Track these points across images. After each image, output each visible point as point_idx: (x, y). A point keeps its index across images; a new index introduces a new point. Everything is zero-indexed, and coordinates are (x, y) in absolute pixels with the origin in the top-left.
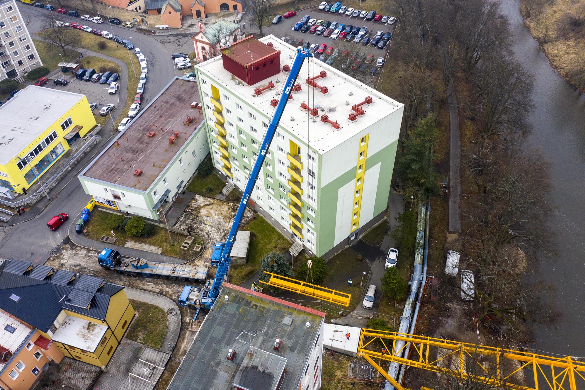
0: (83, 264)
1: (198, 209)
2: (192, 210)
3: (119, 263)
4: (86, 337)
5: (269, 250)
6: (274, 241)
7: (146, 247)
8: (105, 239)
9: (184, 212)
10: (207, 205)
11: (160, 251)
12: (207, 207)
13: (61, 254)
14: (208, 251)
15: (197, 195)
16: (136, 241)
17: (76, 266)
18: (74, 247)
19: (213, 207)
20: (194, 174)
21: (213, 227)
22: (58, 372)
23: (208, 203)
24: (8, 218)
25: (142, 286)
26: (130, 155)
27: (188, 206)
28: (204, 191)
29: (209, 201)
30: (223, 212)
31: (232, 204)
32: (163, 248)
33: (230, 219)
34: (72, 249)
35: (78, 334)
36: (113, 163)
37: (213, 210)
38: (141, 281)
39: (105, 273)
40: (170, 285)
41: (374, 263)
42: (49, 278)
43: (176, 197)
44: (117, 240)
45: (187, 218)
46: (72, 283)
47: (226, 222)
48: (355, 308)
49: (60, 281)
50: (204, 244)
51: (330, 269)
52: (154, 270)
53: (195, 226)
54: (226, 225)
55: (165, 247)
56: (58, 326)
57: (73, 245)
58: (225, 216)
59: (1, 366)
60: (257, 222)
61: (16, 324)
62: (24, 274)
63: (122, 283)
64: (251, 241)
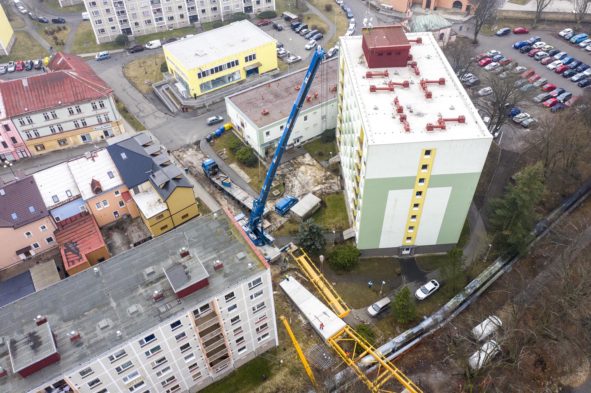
0: (195, 164)
1: (300, 164)
2: (295, 163)
3: (215, 174)
4: (150, 207)
5: (328, 223)
6: (337, 218)
7: (242, 174)
8: (220, 154)
9: (288, 161)
10: (309, 165)
11: (249, 181)
12: (308, 167)
13: (188, 150)
14: (282, 199)
15: (308, 154)
16: (239, 166)
17: (190, 163)
18: (198, 150)
19: (312, 168)
20: (318, 136)
21: (300, 183)
23: (311, 163)
24: (175, 110)
25: (219, 199)
26: (271, 97)
27: (294, 159)
28: (316, 152)
29: (314, 163)
30: (317, 177)
31: (329, 173)
33: (319, 184)
34: (196, 150)
35: (148, 203)
36: (255, 98)
37: (311, 171)
38: (221, 195)
39: (203, 177)
40: (237, 209)
41: (410, 283)
42: (153, 155)
43: (290, 147)
44: (227, 158)
45: (287, 167)
46: (163, 165)
47: (313, 185)
48: (359, 308)
49: (157, 161)
50: (283, 193)
51: (365, 266)
52: (232, 192)
53: (288, 176)
54: (312, 187)
55: (254, 180)
56: (140, 190)
57: (199, 148)
58: (317, 180)
59: (92, 195)
60: (337, 197)
61: (116, 173)
62: (143, 146)
63: (208, 190)
64: (319, 209)
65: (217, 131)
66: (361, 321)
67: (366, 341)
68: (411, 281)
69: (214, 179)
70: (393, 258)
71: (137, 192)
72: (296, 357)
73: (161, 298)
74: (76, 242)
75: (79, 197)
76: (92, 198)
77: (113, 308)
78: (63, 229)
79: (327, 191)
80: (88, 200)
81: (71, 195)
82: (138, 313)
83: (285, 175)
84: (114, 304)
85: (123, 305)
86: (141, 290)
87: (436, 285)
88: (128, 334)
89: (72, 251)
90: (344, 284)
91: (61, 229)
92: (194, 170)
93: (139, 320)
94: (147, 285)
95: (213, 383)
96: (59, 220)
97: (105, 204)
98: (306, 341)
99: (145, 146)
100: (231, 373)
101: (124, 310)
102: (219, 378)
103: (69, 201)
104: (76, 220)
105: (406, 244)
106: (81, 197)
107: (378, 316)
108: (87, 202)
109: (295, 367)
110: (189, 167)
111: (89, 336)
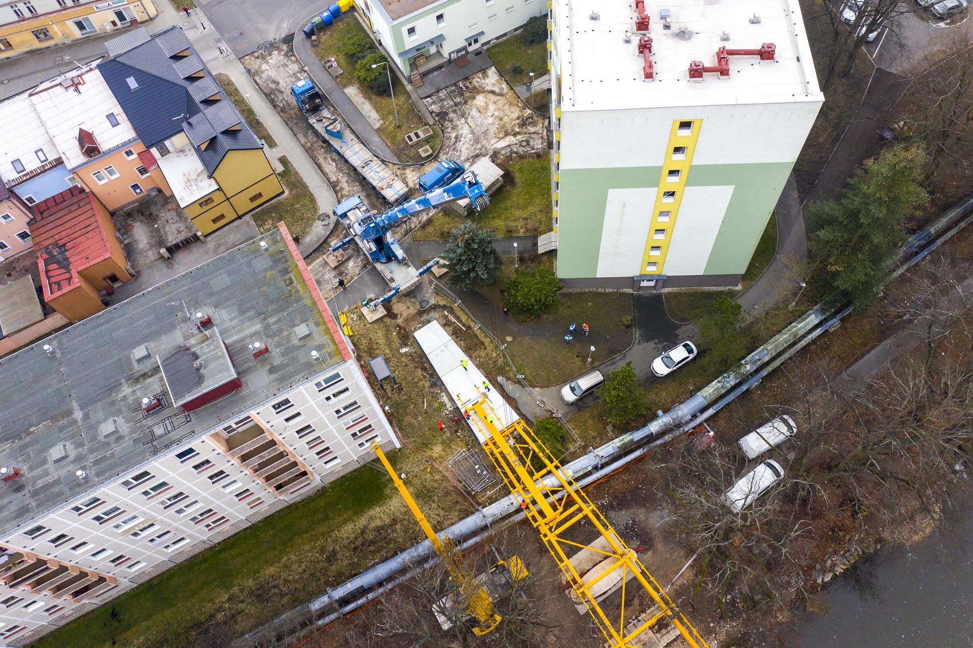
0: (283, 85)
1: (477, 91)
2: (467, 88)
3: (315, 109)
5: (512, 218)
6: (531, 209)
7: (367, 109)
8: (328, 65)
9: (455, 84)
10: (493, 92)
11: (377, 125)
12: (491, 96)
13: (270, 55)
14: (435, 165)
15: (493, 68)
16: (361, 92)
17: (274, 82)
18: (290, 54)
19: (499, 100)
20: (516, 30)
21: (472, 132)
22: (163, 206)
23: (497, 90)
25: (321, 161)
27: (466, 79)
28: (508, 66)
29: (502, 89)
30: (506, 119)
31: (529, 111)
32: (385, 123)
33: (507, 134)
34: (286, 55)
35: (184, 175)
37: (494, 106)
38: (326, 152)
39: (296, 114)
40: (352, 182)
41: (645, 344)
42: (191, 79)
43: (460, 54)
44: (342, 74)
45: (450, 95)
46: (208, 102)
47: (496, 137)
48: (548, 387)
49: (198, 92)
50: (439, 152)
51: (569, 307)
52: (344, 148)
53: (451, 115)
54: (493, 141)
55: (387, 123)
56: (171, 149)
57: (292, 50)
58: (504, 126)
59: (82, 159)
60: (538, 164)
61: (122, 117)
62: (171, 58)
63: (303, 140)
64: (501, 188)
65: (325, 14)
66: (547, 411)
67: (547, 451)
68: (648, 340)
69: (312, 121)
70: (624, 293)
71: (164, 152)
72: (429, 470)
73: (158, 408)
74: (64, 245)
75: (59, 162)
76: (83, 165)
77: (75, 421)
78: (43, 219)
79: (521, 150)
80: (76, 168)
81: (44, 158)
82: (117, 435)
83: (446, 114)
84: (78, 415)
85: (93, 418)
86: (126, 390)
87: (690, 351)
88: (98, 474)
89: (58, 262)
90: (527, 340)
91: (39, 218)
92: (280, 98)
93: (118, 449)
94: (137, 380)
95: (288, 506)
96: (34, 202)
97: (111, 173)
98: (448, 442)
99: (176, 58)
100: (318, 491)
101: (93, 428)
102: (298, 499)
103: (43, 171)
104: (64, 201)
105: (646, 273)
106: (63, 162)
107: (580, 403)
108: (74, 171)
109: (425, 487)
110: (272, 91)
111: (35, 473)
